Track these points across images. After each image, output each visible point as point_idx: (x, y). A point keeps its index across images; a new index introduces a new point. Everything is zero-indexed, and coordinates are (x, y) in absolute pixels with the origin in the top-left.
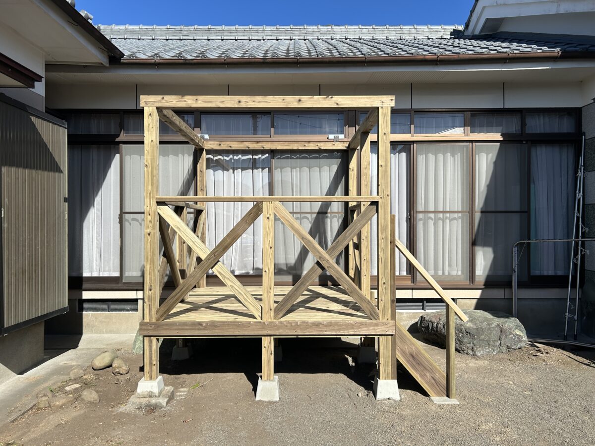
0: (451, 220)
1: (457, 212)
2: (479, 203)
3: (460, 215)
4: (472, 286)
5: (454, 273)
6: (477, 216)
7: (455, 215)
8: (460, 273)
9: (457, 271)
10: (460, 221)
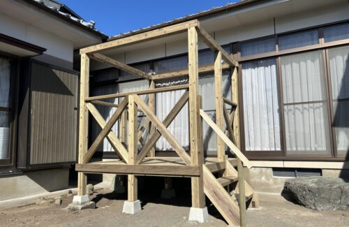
0: (314, 109)
1: (319, 102)
2: (336, 94)
3: (321, 104)
4: (334, 159)
5: (319, 149)
6: (335, 104)
7: (317, 105)
8: (324, 149)
9: (323, 147)
10: (321, 109)
